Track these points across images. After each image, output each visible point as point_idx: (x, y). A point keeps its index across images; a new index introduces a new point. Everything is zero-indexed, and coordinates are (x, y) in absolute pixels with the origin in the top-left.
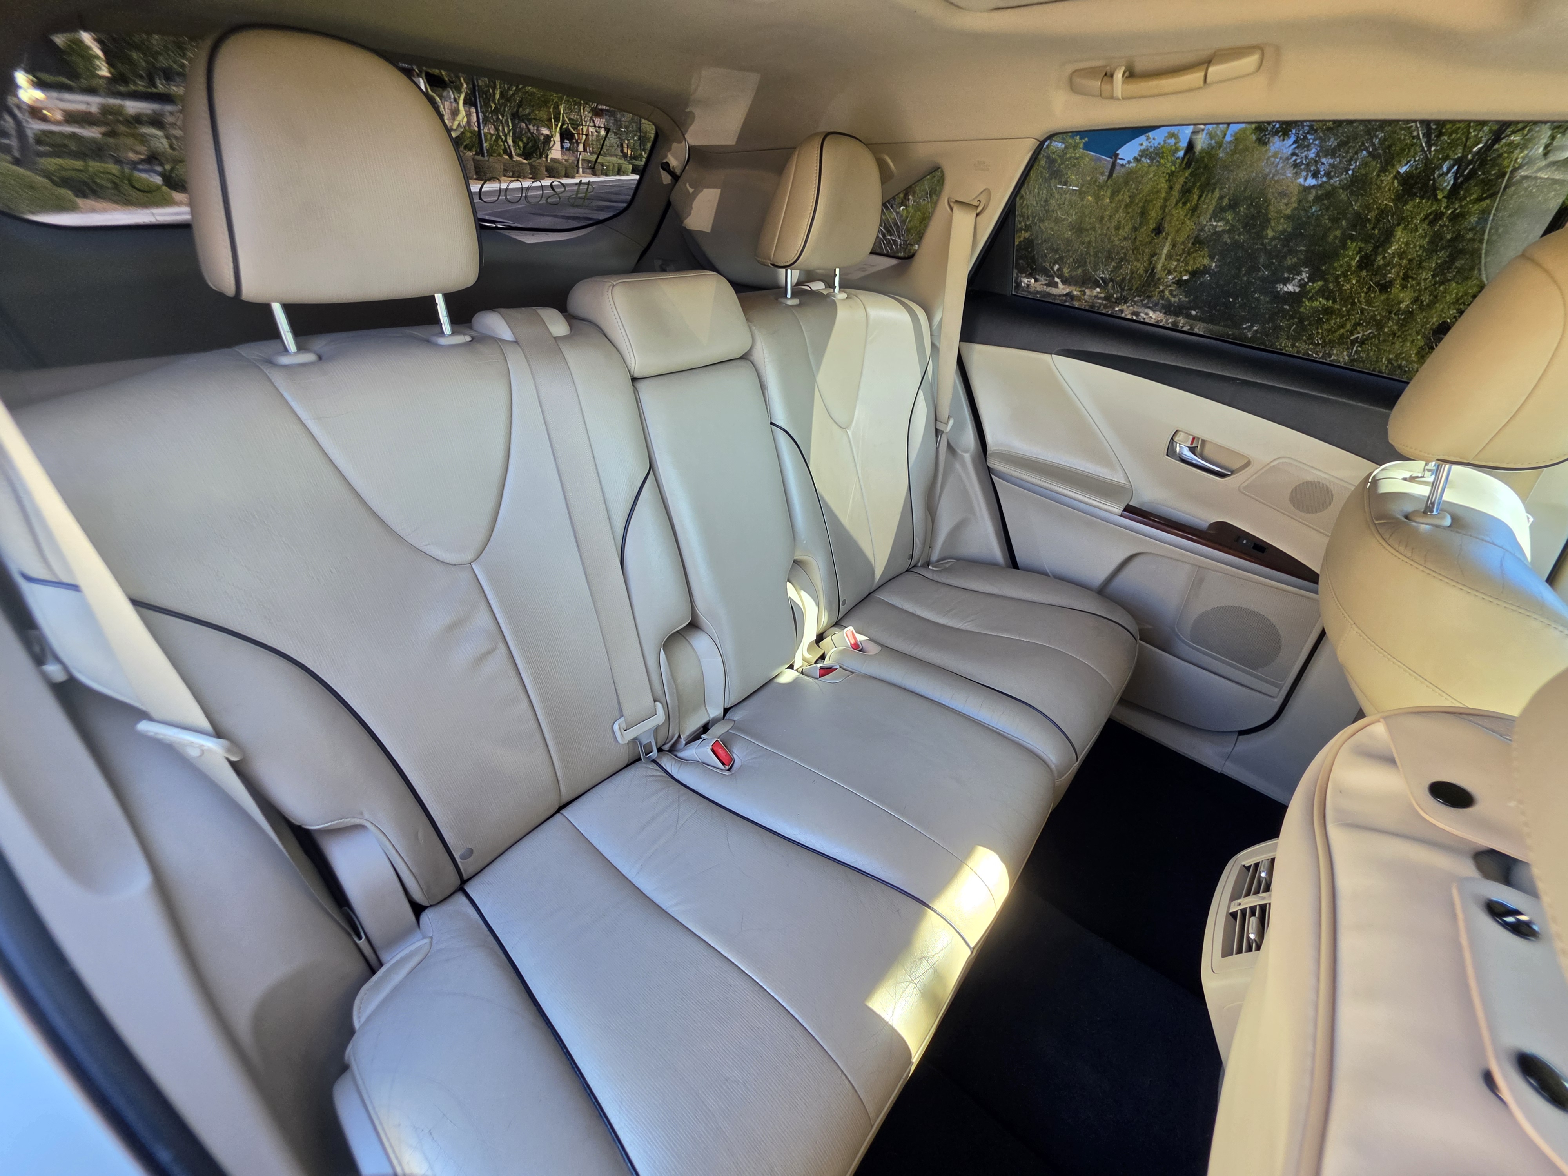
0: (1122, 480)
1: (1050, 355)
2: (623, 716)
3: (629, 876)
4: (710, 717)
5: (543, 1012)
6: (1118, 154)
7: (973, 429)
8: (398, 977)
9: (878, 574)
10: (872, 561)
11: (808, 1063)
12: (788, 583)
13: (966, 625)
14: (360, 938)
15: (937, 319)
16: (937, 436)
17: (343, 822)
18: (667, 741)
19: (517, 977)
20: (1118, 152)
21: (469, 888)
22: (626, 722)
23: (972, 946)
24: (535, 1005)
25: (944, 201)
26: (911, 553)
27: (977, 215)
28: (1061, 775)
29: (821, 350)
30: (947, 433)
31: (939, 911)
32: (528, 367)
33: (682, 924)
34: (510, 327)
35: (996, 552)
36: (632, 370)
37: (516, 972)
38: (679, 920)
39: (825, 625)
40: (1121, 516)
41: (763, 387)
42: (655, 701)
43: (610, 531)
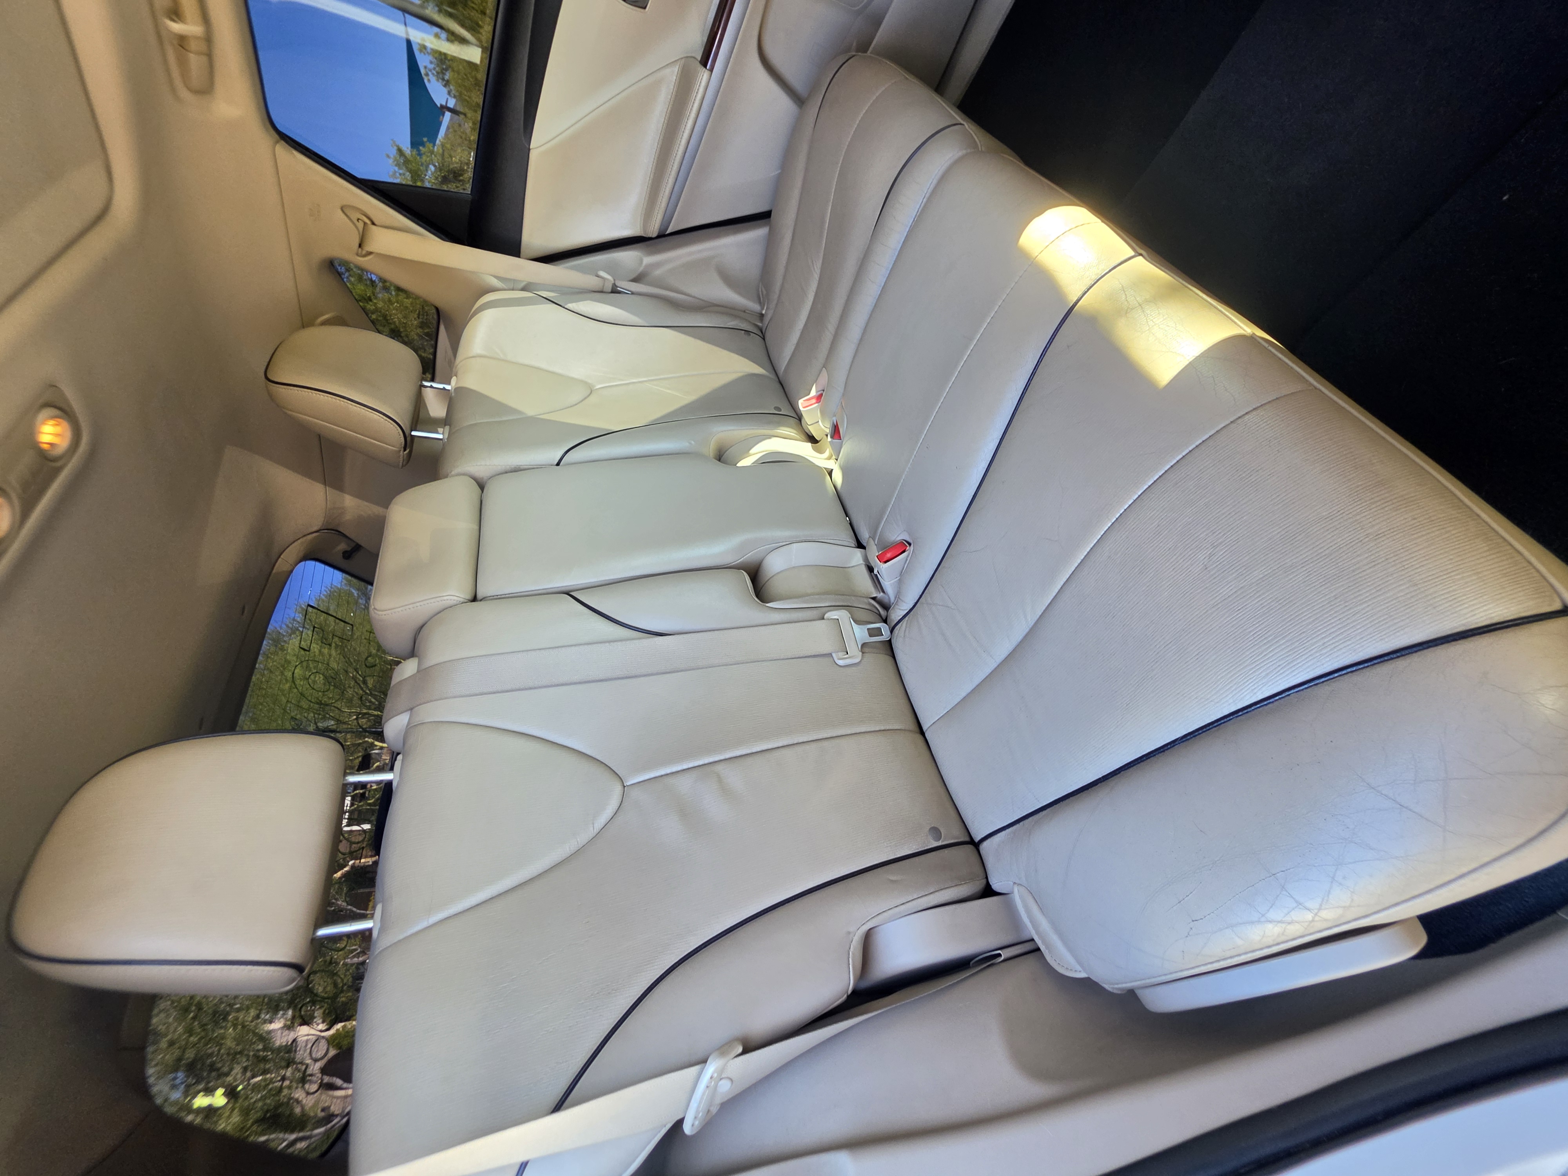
0: (676, 69)
1: (531, 151)
2: (831, 654)
3: (994, 665)
4: (862, 564)
5: (1103, 777)
6: (441, 105)
7: (618, 252)
8: (1044, 924)
9: (758, 370)
10: (740, 375)
11: (1211, 465)
12: (738, 465)
13: (816, 269)
14: (1000, 955)
15: (495, 282)
16: (619, 292)
17: (853, 954)
18: (877, 612)
19: (1067, 801)
20: (439, 105)
21: (977, 838)
22: (838, 652)
23: (1132, 253)
24: (1097, 785)
25: (362, 261)
26: (743, 332)
27: (373, 224)
28: (975, 145)
29: (502, 408)
30: (614, 280)
31: (1079, 294)
32: (434, 702)
33: (1045, 611)
34: (396, 715)
35: (756, 234)
36: (462, 600)
37: (1062, 801)
38: (1040, 614)
39: (795, 432)
40: (711, 70)
41: (516, 470)
42: (823, 619)
43: (624, 642)
